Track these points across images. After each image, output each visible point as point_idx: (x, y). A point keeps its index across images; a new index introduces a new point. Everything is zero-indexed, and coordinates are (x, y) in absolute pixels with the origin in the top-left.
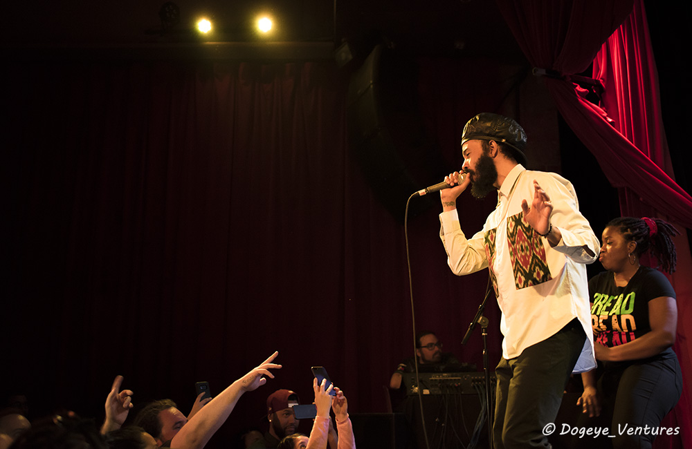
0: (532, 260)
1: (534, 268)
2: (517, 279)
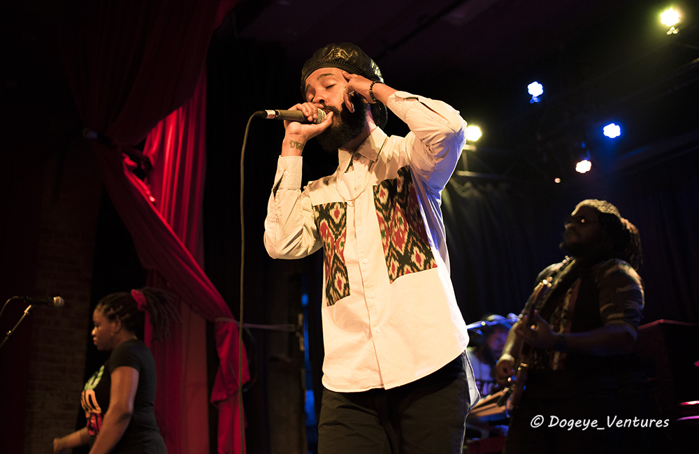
0: (409, 237)
1: (412, 249)
2: (391, 268)
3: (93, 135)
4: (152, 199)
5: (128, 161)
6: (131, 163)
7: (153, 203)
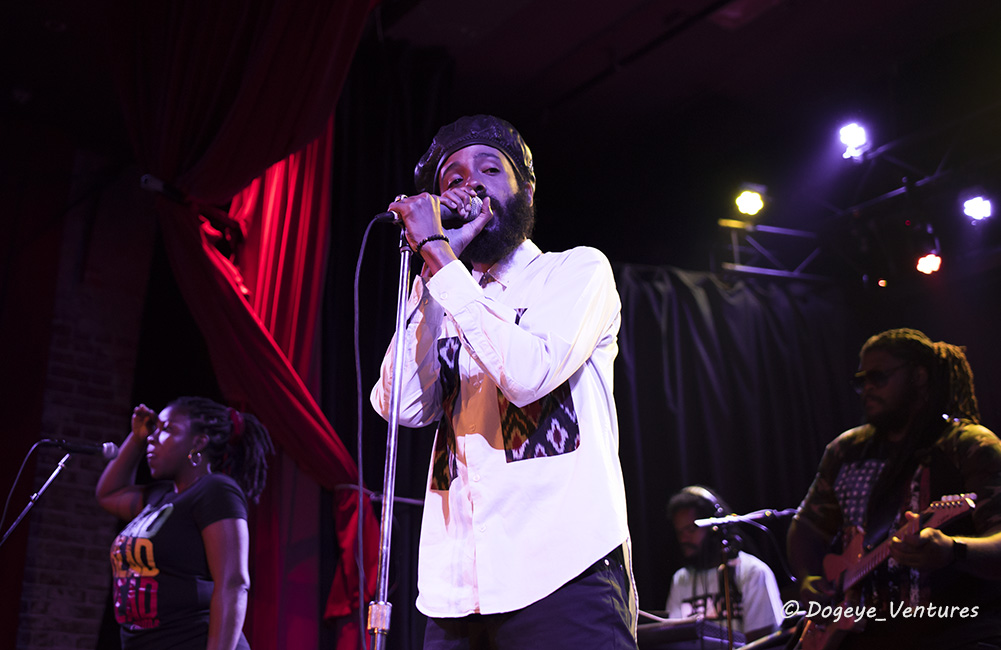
1: (550, 421)
2: (511, 441)
3: (156, 185)
4: (244, 290)
5: (208, 228)
6: (212, 231)
7: (246, 296)
